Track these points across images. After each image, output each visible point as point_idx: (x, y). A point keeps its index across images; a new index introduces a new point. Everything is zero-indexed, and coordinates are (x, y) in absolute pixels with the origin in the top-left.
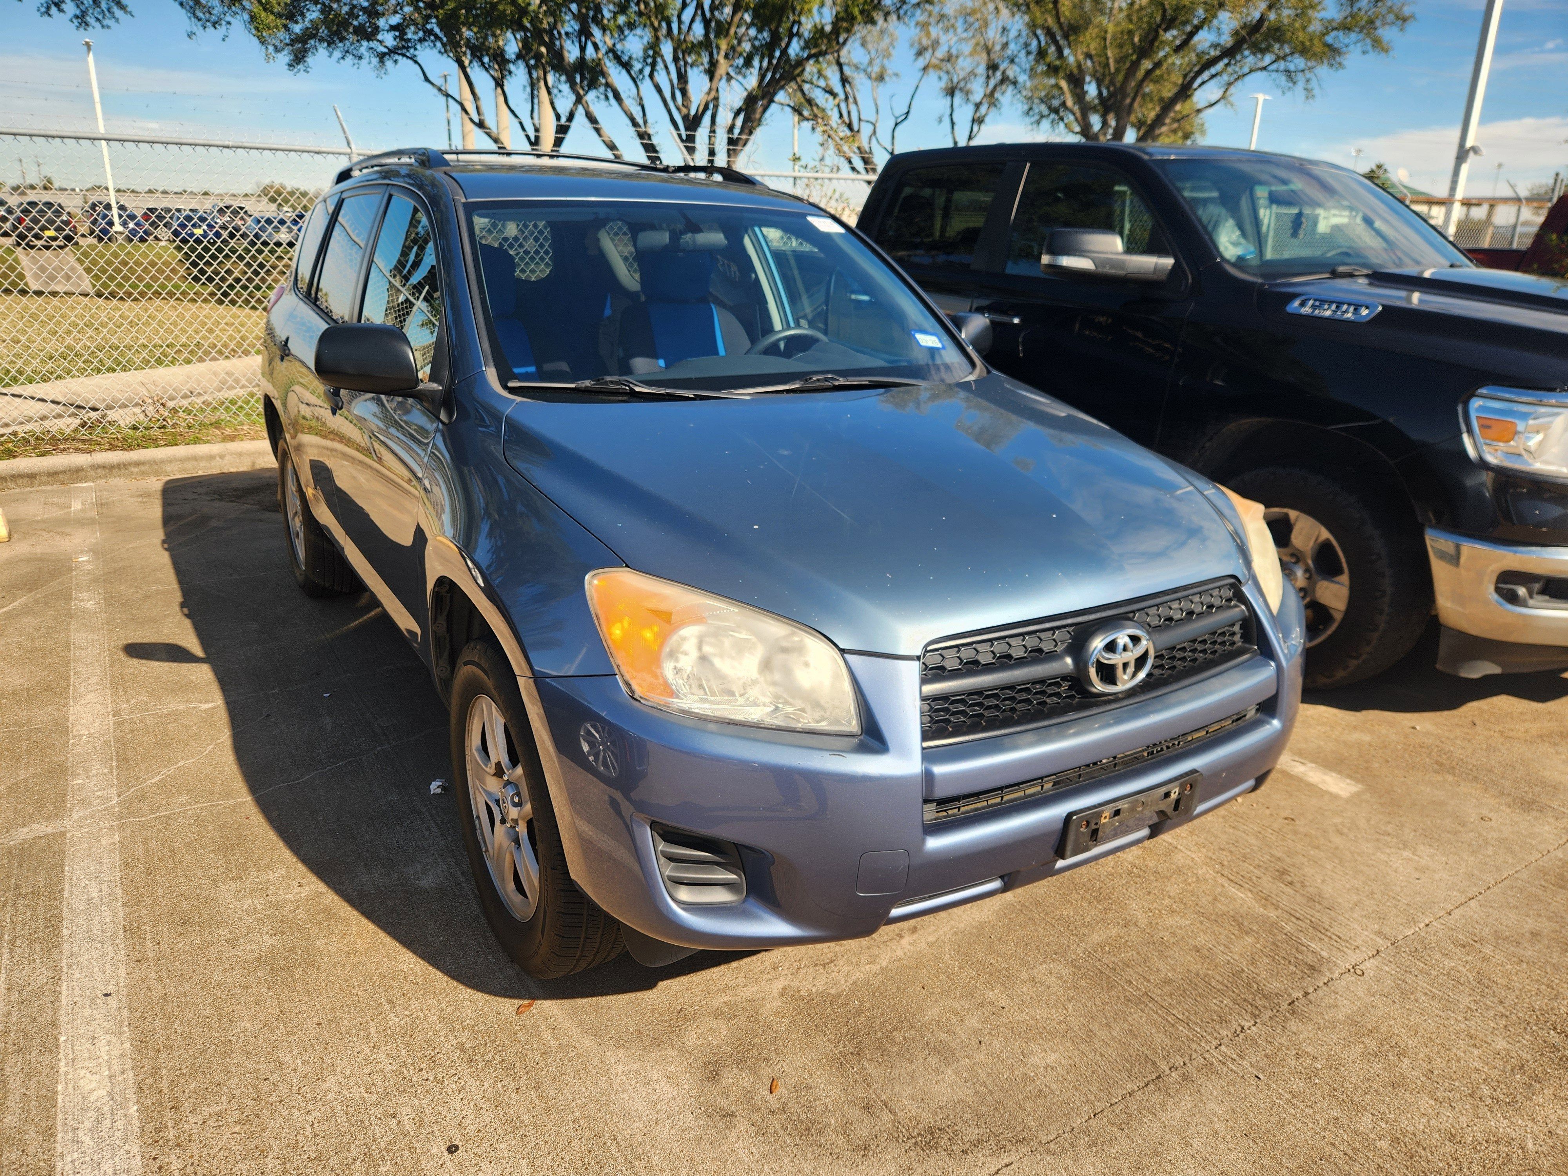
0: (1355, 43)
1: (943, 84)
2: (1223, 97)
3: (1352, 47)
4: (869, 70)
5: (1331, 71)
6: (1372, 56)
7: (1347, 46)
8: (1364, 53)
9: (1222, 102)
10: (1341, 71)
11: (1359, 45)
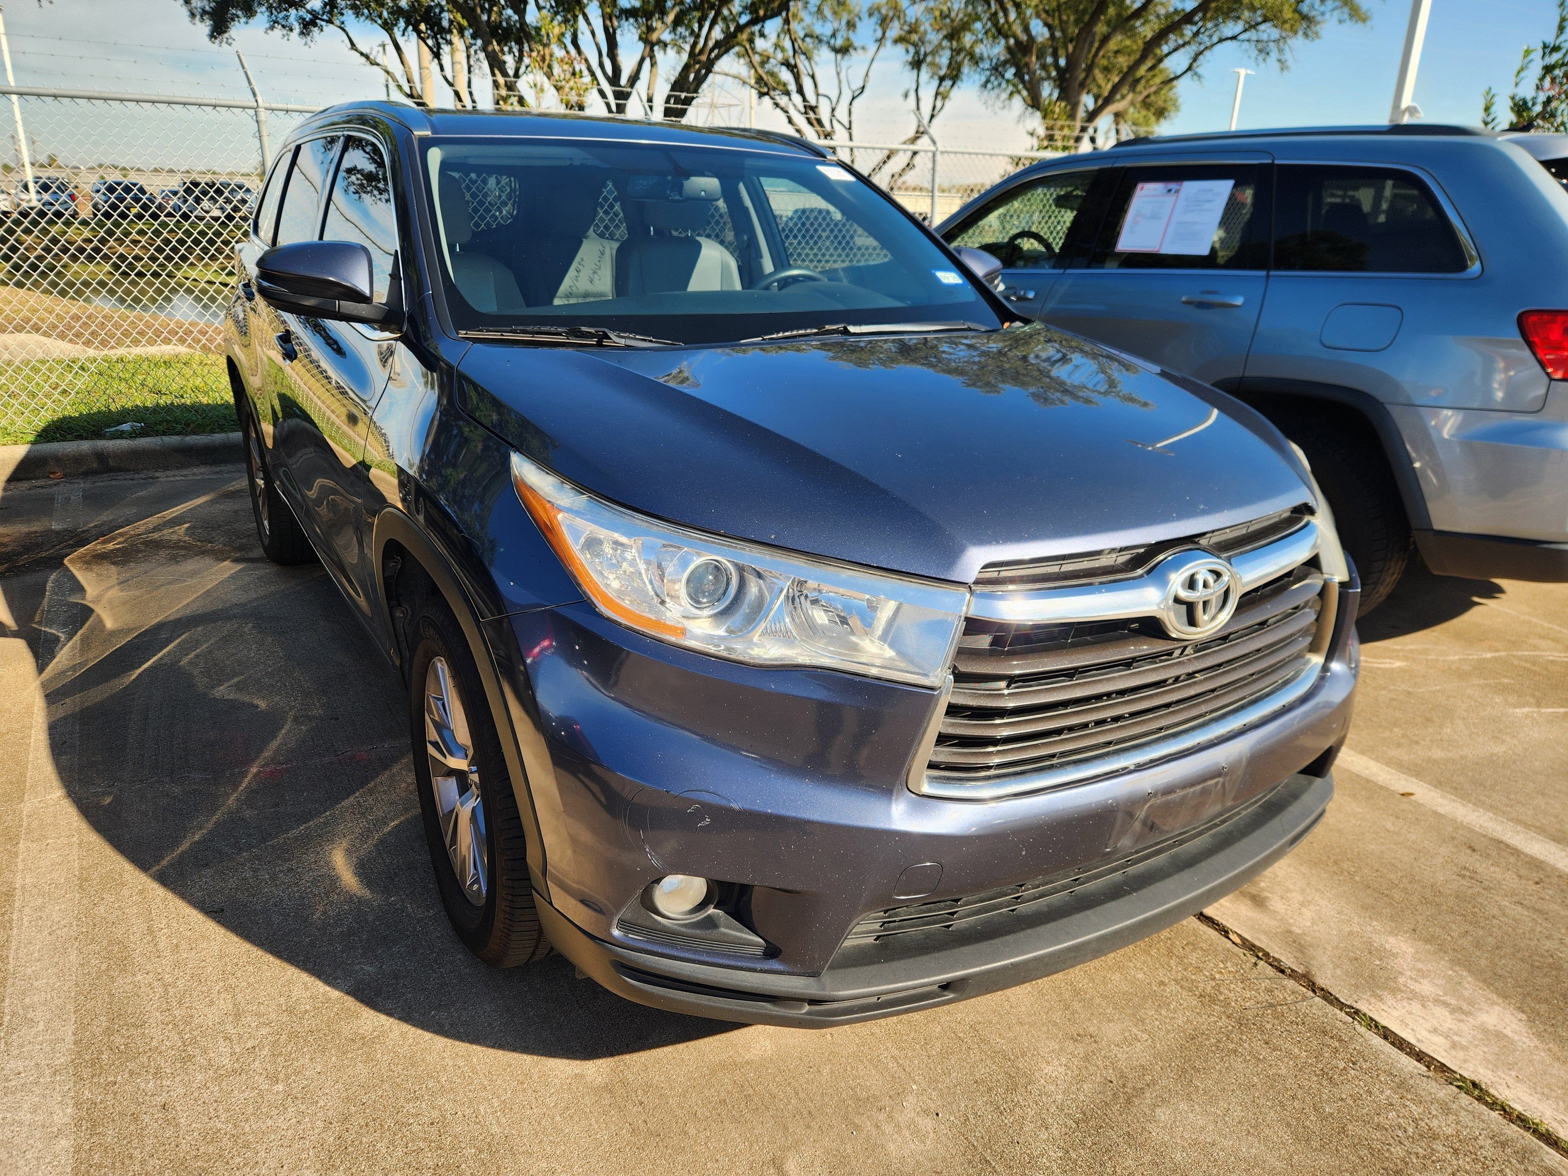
0: (1334, 10)
1: (909, 58)
2: (1190, 68)
3: (1328, 15)
4: (832, 41)
5: (1307, 41)
6: (1348, 25)
7: (1323, 14)
8: (1340, 21)
9: (1189, 73)
10: (1317, 41)
11: (1336, 13)
